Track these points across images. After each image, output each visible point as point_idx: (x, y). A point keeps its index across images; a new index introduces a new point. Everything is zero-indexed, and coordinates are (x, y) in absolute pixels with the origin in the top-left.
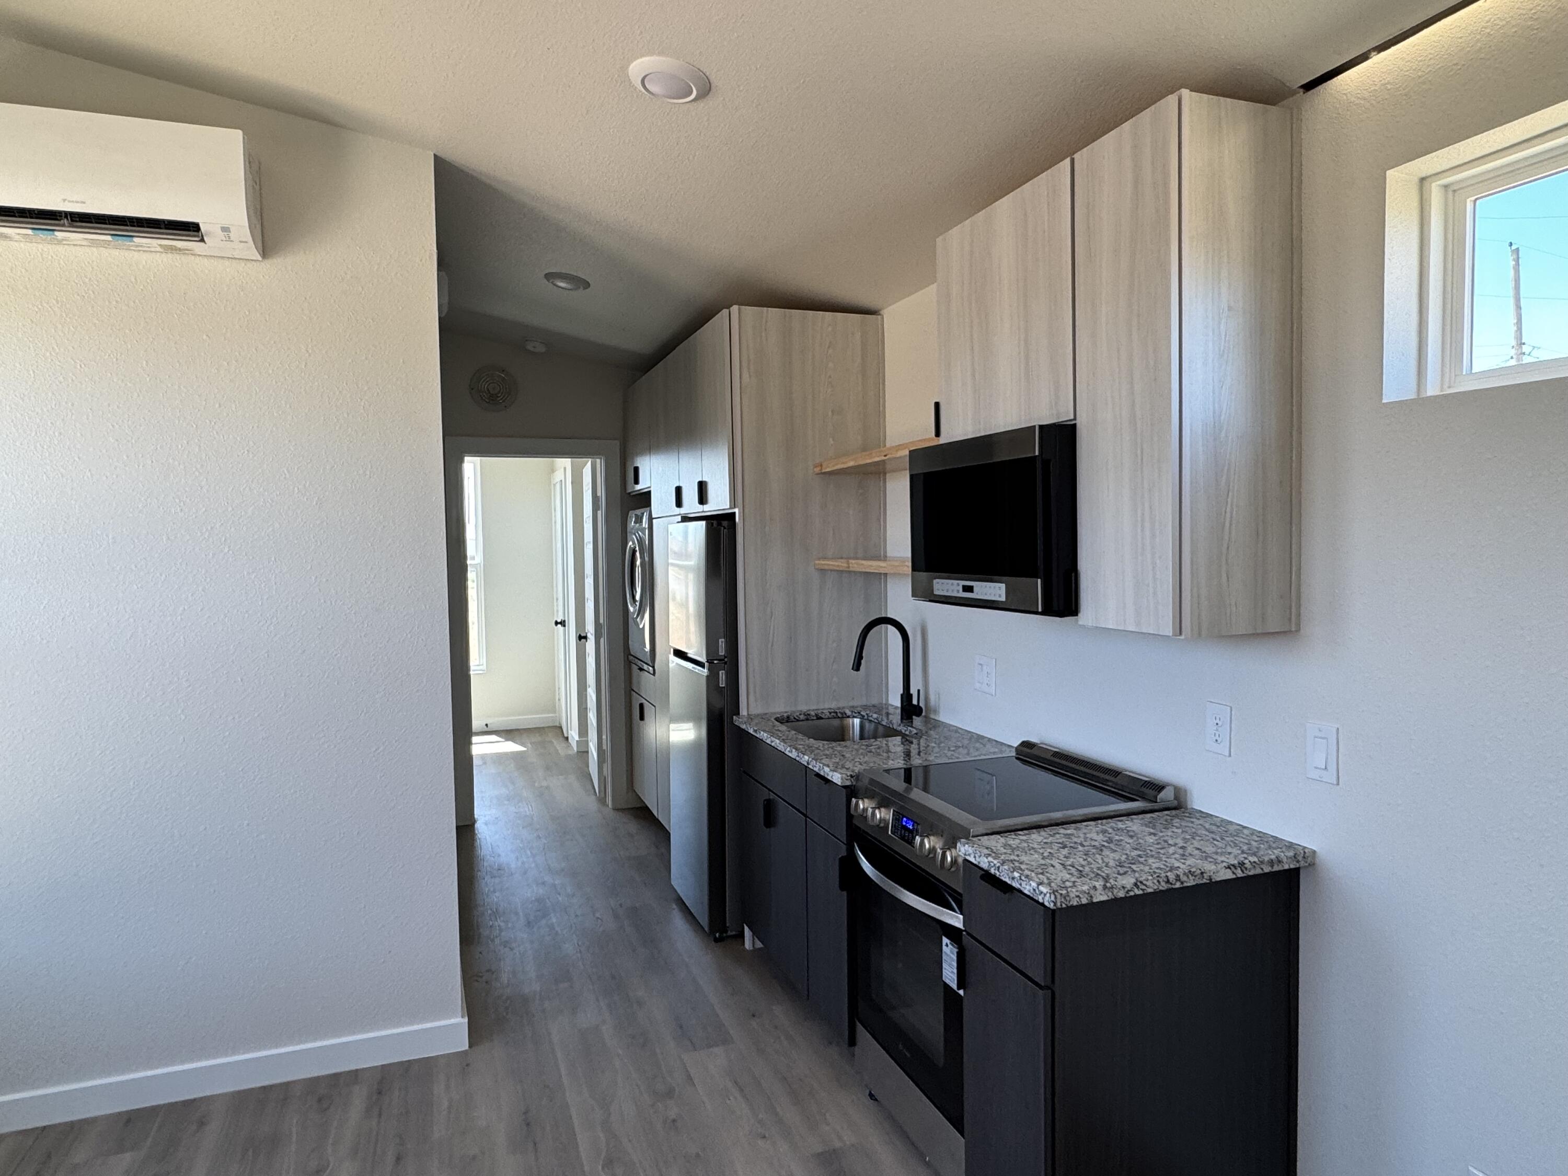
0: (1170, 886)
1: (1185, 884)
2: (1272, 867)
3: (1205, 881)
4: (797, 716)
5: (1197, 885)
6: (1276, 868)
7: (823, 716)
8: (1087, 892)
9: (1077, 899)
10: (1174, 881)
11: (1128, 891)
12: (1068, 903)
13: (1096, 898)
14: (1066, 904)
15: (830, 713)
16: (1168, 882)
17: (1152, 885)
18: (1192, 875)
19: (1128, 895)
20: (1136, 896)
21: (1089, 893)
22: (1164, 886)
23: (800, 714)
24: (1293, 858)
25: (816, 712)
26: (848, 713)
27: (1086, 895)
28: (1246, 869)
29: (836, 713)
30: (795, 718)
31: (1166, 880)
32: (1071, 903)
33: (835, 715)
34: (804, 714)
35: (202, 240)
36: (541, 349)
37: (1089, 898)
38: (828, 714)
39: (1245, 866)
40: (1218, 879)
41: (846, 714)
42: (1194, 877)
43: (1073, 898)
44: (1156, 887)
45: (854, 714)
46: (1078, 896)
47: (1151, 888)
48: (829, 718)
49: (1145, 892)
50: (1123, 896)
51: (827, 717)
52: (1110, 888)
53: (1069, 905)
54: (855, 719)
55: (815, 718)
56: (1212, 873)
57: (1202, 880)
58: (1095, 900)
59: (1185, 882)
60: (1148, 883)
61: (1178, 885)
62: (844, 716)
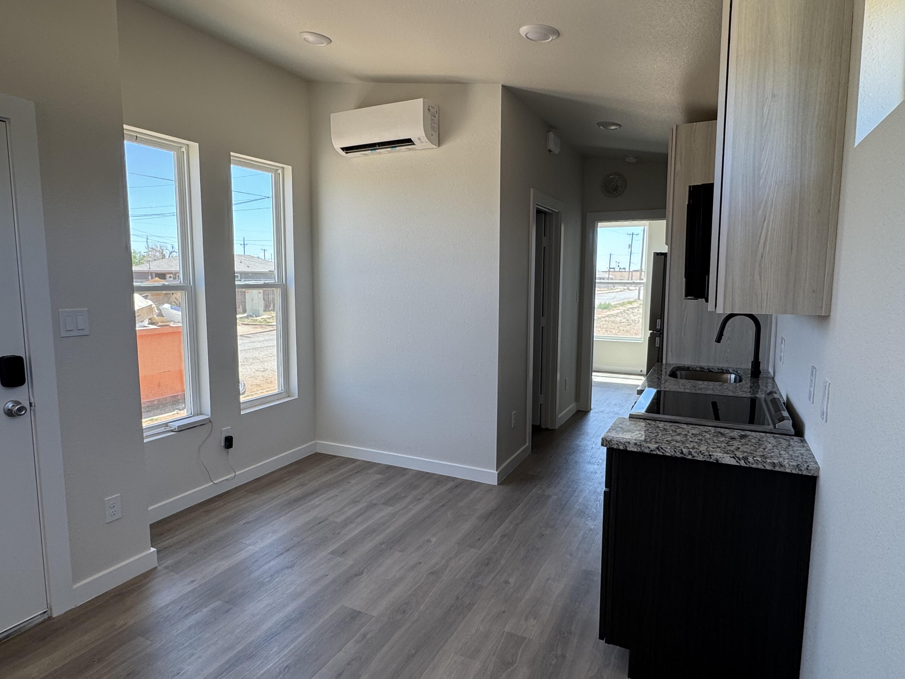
0: (683, 456)
1: (696, 458)
2: (774, 467)
3: (712, 460)
4: (695, 368)
5: (705, 461)
6: (777, 469)
7: (713, 370)
8: (624, 443)
9: (617, 445)
10: (687, 454)
11: (652, 451)
12: (610, 445)
13: (629, 448)
14: (609, 446)
15: (718, 369)
16: (682, 453)
17: (669, 451)
18: (702, 454)
19: (651, 453)
20: (657, 454)
21: (624, 444)
22: (678, 455)
23: (697, 367)
24: (796, 467)
25: (708, 367)
26: (731, 371)
27: (623, 445)
28: (749, 462)
29: (723, 370)
30: (693, 369)
31: (680, 451)
32: (613, 446)
33: (721, 371)
34: (699, 367)
35: (414, 144)
36: (634, 161)
37: (625, 447)
38: (717, 369)
39: (748, 460)
40: (723, 462)
41: (729, 371)
42: (703, 456)
43: (614, 444)
44: (672, 454)
45: (734, 372)
46: (617, 444)
47: (669, 453)
48: (717, 372)
49: (664, 454)
50: (648, 452)
51: (715, 371)
52: (639, 445)
53: (611, 447)
54: (732, 375)
55: (707, 371)
56: (718, 458)
57: (710, 459)
58: (628, 449)
59: (695, 456)
60: (666, 450)
61: (690, 457)
62: (728, 372)
